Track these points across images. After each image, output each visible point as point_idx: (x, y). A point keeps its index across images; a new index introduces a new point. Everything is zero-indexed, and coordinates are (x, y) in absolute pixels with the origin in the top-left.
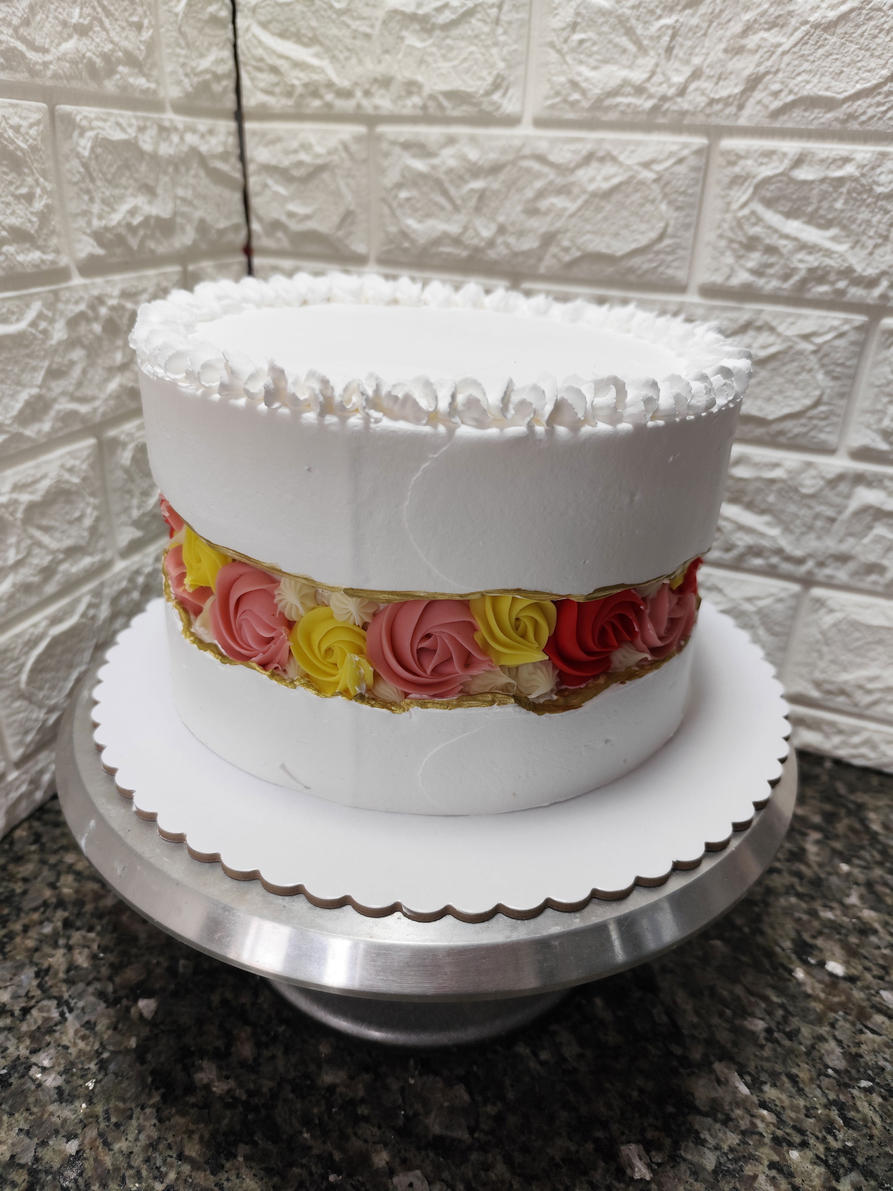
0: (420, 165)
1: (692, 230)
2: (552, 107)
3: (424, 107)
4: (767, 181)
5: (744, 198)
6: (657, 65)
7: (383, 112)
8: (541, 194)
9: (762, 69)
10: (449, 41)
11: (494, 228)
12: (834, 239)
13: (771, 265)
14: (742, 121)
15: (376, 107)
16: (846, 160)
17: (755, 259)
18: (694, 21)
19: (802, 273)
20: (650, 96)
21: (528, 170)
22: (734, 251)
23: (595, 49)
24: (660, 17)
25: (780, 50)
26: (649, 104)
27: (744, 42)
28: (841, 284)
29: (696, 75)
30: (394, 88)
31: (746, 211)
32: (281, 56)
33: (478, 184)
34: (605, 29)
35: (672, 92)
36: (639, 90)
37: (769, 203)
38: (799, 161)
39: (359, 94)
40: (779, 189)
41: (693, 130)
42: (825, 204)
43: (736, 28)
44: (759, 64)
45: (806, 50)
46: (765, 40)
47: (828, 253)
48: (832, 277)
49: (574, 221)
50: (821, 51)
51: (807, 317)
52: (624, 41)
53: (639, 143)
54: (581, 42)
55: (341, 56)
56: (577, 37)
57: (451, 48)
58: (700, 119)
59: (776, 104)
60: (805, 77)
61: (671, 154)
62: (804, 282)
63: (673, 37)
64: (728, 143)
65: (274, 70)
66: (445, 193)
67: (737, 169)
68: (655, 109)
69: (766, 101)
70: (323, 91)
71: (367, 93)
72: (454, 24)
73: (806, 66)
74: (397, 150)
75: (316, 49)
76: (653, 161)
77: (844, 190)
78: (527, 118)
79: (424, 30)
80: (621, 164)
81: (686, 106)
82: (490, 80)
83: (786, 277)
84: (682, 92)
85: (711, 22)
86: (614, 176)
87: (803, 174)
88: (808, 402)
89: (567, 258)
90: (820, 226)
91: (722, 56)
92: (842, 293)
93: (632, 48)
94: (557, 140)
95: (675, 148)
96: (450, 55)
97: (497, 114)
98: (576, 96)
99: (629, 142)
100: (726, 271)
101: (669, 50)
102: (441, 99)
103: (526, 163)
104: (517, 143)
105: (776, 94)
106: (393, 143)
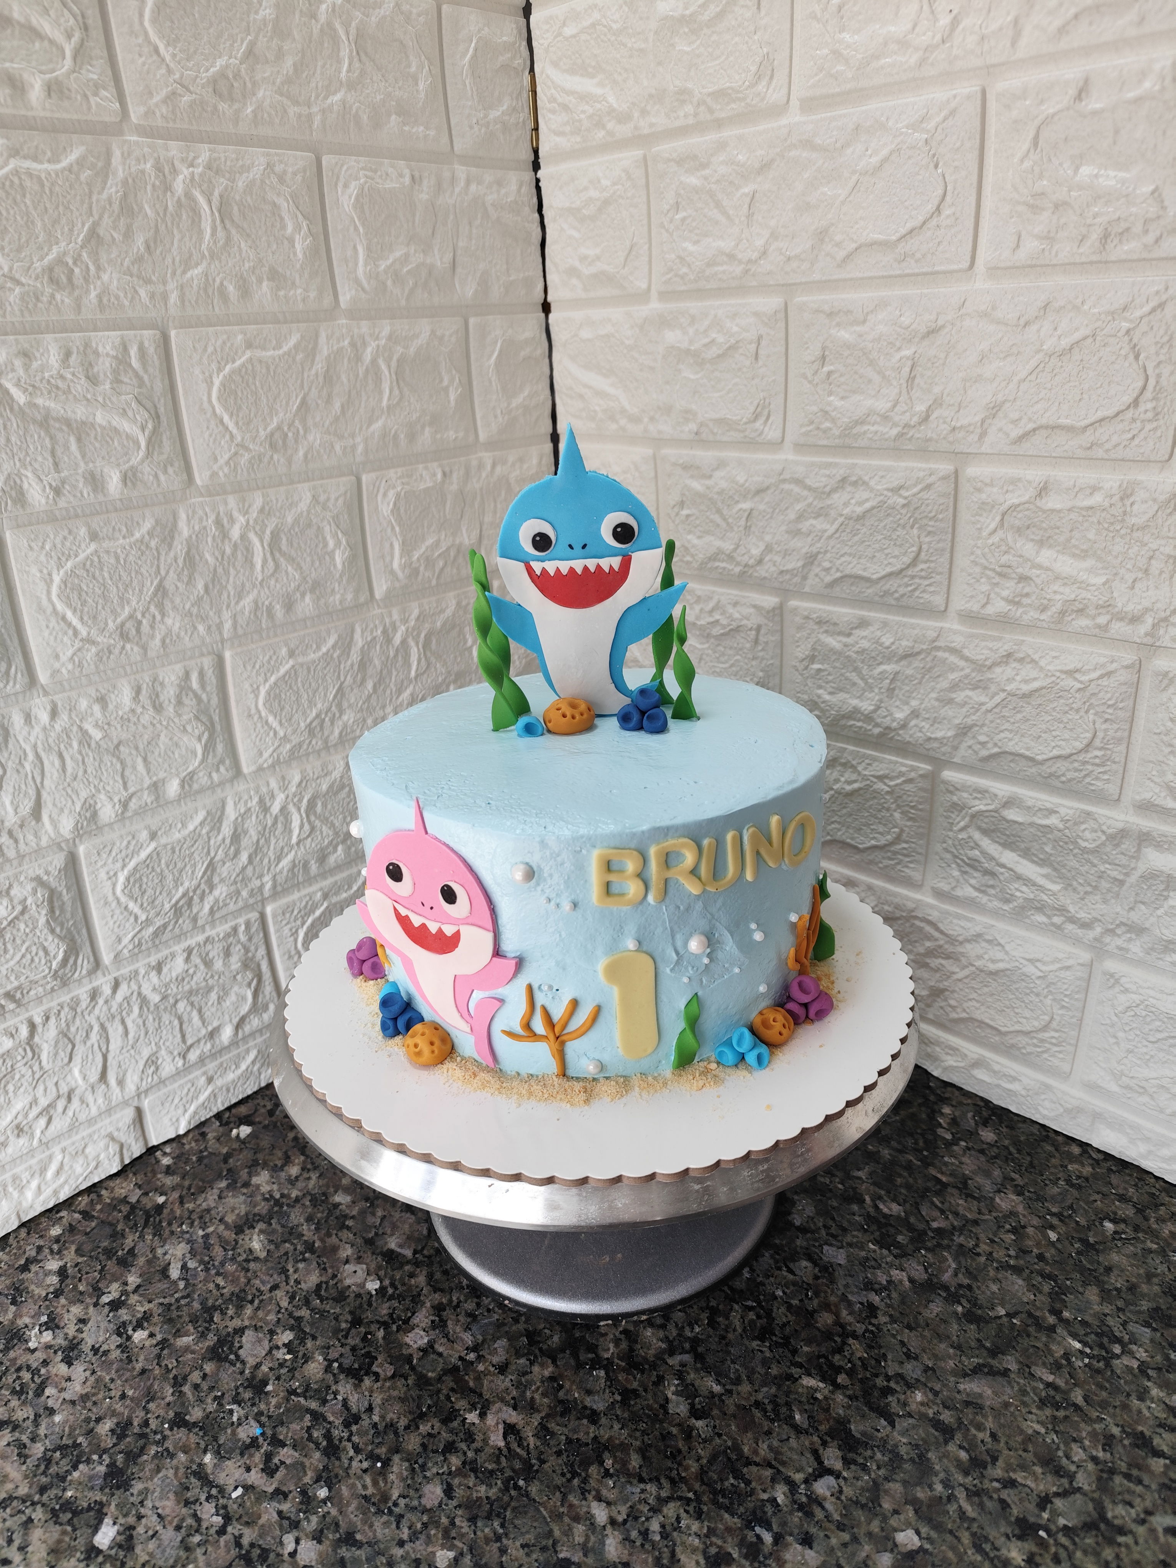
23: (842, 379)
76: (901, 487)
80: (872, 490)
86: (867, 500)
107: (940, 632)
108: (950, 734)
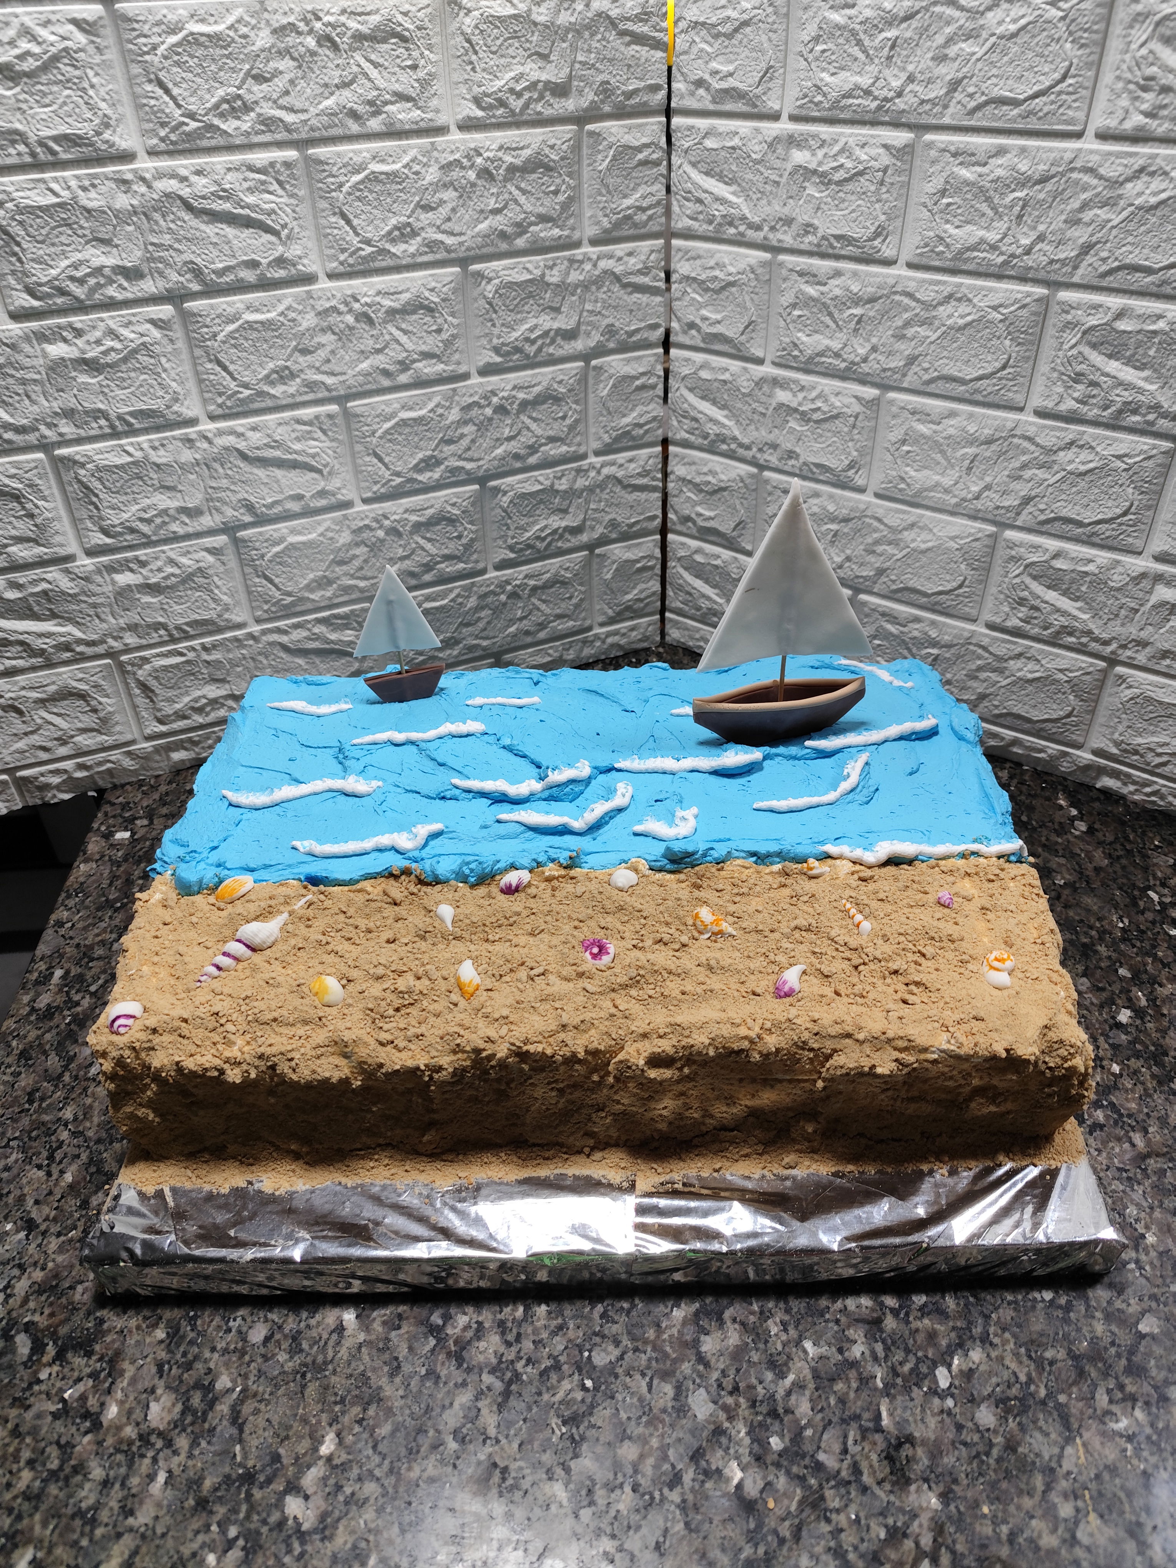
0: (811, 291)
1: (1031, 363)
2: (921, 254)
3: (819, 245)
4: (1093, 328)
5: (1073, 341)
6: (1009, 229)
7: (785, 245)
8: (907, 324)
9: (1094, 239)
10: (841, 194)
11: (868, 347)
12: (1146, 379)
13: (1094, 396)
14: (1076, 279)
15: (779, 241)
16: (1160, 317)
17: (1080, 390)
18: (1041, 196)
19: (1119, 405)
20: (1002, 253)
21: (899, 303)
22: (1064, 382)
24: (1014, 191)
25: (1110, 225)
26: (1001, 259)
27: (1081, 216)
28: (1151, 417)
29: (1041, 238)
30: (794, 227)
31: (1074, 352)
32: (705, 191)
33: (857, 311)
34: (969, 196)
35: (1020, 251)
36: (994, 247)
37: (1094, 346)
38: (1120, 315)
39: (766, 229)
40: (1103, 336)
41: (1036, 281)
42: (1141, 351)
43: (1076, 204)
44: (1092, 235)
45: (1131, 226)
46: (1098, 216)
47: (1141, 391)
48: (1143, 411)
49: (933, 347)
50: (1143, 228)
51: (1122, 441)
52: (984, 207)
53: (990, 290)
54: (949, 205)
55: (754, 197)
56: (945, 201)
57: (844, 201)
58: (1042, 275)
59: (1104, 268)
60: (1129, 248)
61: (1016, 301)
62: (1120, 412)
63: (1023, 208)
64: (1064, 295)
65: (700, 201)
66: (830, 314)
67: (1069, 317)
68: (1005, 263)
69: (1096, 265)
70: (737, 223)
71: (773, 229)
72: (846, 180)
73: (1130, 239)
74: (795, 276)
75: (734, 188)
76: (1001, 306)
77: (1156, 340)
78: (902, 261)
79: (822, 183)
81: (1030, 264)
82: (873, 229)
83: (1106, 407)
84: (1028, 252)
85: (1055, 198)
87: (1122, 325)
88: (1118, 511)
89: (926, 377)
90: (1136, 368)
91: (1061, 225)
92: (1152, 423)
93: (990, 213)
94: (924, 281)
95: (1019, 296)
96: (842, 206)
97: (877, 256)
98: (941, 248)
99: (982, 288)
100: (1056, 398)
101: (1020, 217)
102: (832, 240)
103: (897, 298)
104: (891, 281)
105: (1104, 260)
106: (791, 270)
107: (1018, 423)
108: (1016, 503)
